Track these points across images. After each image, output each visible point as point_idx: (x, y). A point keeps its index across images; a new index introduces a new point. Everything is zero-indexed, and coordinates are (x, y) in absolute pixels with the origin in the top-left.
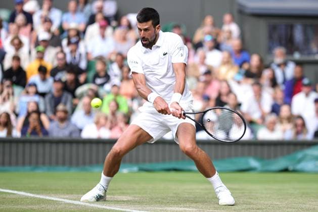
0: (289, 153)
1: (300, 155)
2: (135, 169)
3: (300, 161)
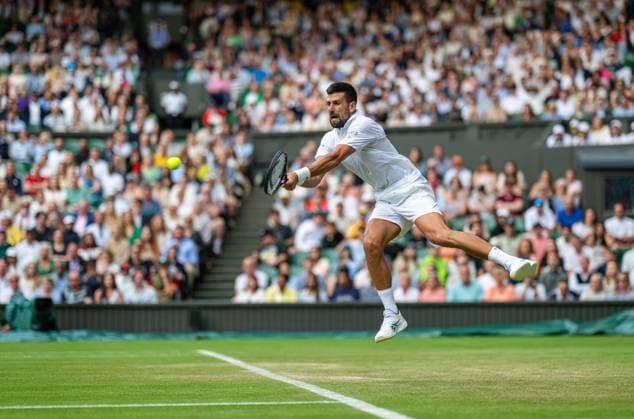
0: (609, 314)
1: (620, 317)
2: (437, 333)
3: (619, 323)
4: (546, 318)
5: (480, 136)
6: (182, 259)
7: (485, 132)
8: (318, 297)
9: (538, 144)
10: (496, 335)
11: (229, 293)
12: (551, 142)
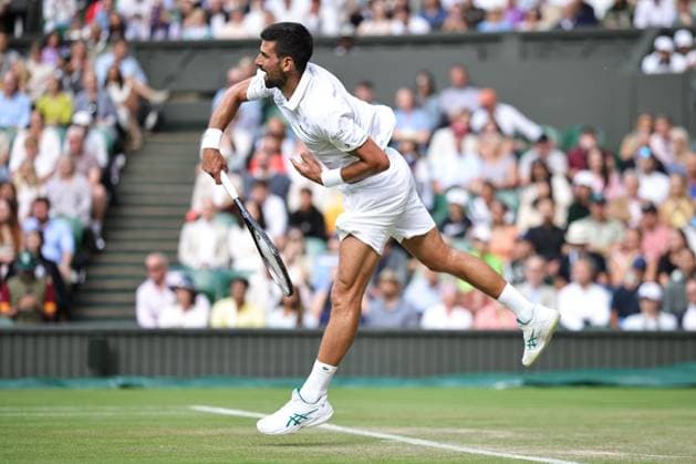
4: (684, 359)
5: (524, 55)
6: (49, 252)
7: (531, 46)
8: (300, 320)
9: (629, 68)
10: (613, 385)
11: (127, 311)
12: (651, 65)
